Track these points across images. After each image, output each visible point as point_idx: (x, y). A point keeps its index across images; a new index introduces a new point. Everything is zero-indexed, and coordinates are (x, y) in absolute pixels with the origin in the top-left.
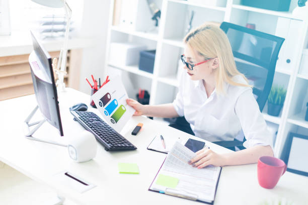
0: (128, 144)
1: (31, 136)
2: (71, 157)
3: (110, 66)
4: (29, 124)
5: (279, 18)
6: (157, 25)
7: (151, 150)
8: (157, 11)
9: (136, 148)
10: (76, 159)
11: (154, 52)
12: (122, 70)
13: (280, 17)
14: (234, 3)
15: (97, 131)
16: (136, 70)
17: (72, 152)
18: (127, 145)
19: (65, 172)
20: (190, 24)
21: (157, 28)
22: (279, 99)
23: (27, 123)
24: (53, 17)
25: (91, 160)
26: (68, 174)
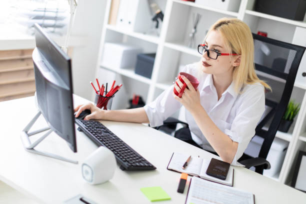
0: (147, 163)
1: (32, 149)
2: (84, 177)
3: (102, 67)
4: (28, 133)
5: (297, 28)
6: (157, 27)
7: (172, 170)
8: (158, 11)
9: (155, 168)
10: (92, 181)
11: (153, 55)
12: (116, 73)
13: (298, 26)
14: (247, 9)
15: (109, 145)
16: (131, 74)
17: (87, 172)
18: (147, 165)
19: (80, 197)
20: (195, 28)
21: (158, 30)
22: (290, 114)
23: (26, 132)
24: (45, 11)
25: (107, 182)
26: (84, 199)
